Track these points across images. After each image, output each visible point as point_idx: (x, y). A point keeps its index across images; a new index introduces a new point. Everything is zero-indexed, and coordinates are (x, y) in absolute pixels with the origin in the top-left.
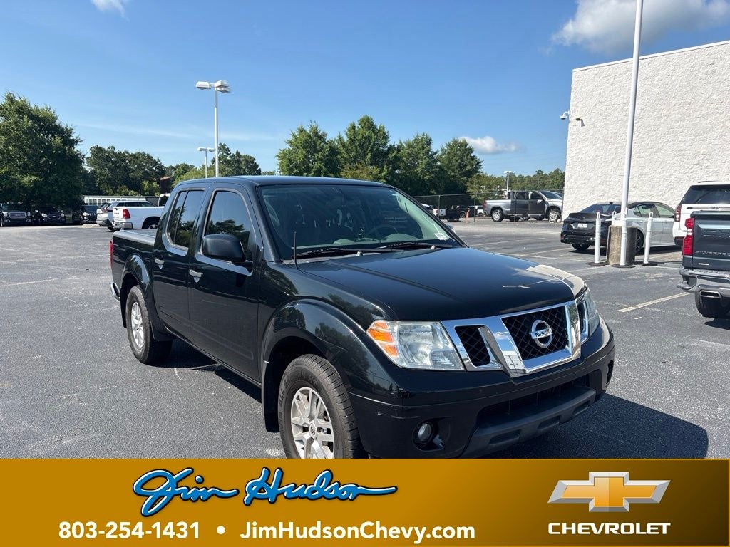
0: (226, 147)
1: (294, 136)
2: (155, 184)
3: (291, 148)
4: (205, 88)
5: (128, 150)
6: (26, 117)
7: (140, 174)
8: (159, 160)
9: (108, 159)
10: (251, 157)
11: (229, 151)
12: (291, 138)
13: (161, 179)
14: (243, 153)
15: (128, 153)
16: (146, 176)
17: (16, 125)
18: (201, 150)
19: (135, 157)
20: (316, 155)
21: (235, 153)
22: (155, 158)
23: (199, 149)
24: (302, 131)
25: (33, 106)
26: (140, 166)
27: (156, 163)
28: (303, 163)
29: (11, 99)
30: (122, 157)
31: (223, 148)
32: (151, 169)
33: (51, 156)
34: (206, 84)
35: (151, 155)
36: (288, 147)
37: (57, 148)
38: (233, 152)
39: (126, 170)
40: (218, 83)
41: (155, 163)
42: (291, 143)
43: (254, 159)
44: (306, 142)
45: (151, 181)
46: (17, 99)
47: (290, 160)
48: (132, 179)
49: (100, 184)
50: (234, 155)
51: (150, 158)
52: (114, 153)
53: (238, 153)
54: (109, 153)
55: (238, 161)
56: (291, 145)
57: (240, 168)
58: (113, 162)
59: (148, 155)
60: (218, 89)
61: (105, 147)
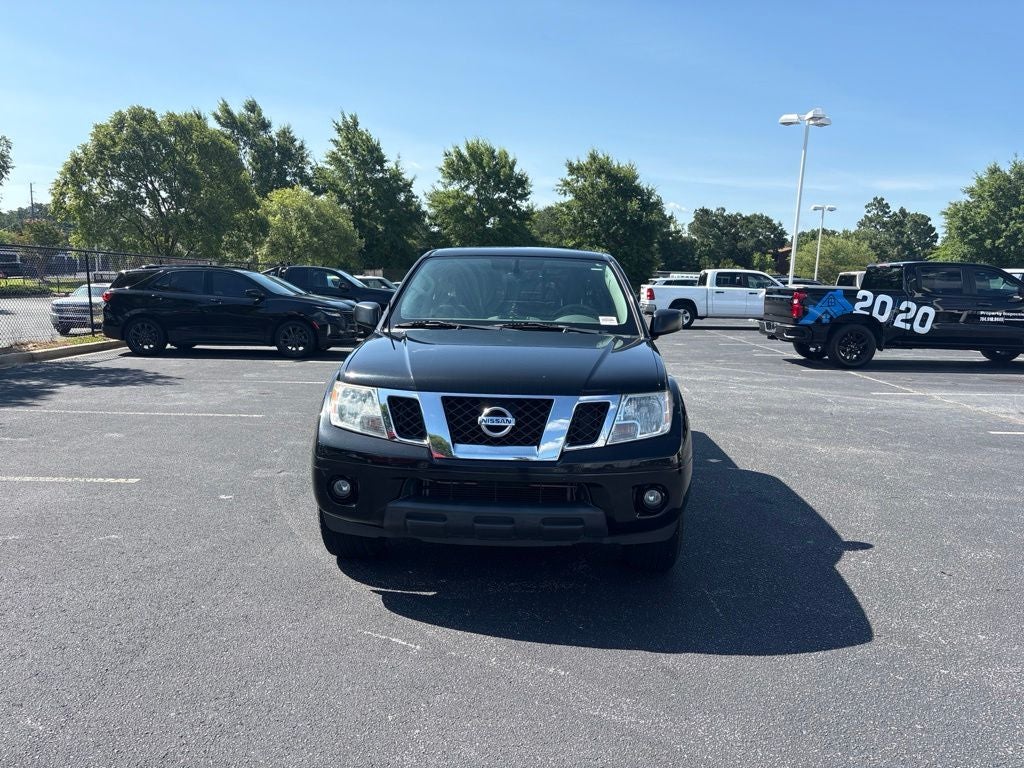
0: (884, 202)
1: (980, 180)
2: (769, 257)
3: (971, 200)
4: (791, 123)
5: (740, 212)
6: (603, 176)
7: (751, 243)
8: (781, 225)
9: (714, 224)
10: (923, 216)
11: (889, 208)
12: (973, 184)
13: (780, 250)
14: (910, 210)
15: (740, 215)
16: (760, 246)
17: (593, 187)
18: (815, 209)
19: (748, 220)
20: (1015, 209)
21: (897, 212)
22: (775, 222)
23: (812, 208)
24: (994, 171)
25: (615, 164)
26: (754, 234)
27: (776, 228)
28: (987, 224)
29: (594, 157)
30: (732, 221)
31: (880, 204)
32: (768, 238)
33: (624, 223)
34: (793, 117)
35: (770, 217)
36: (967, 197)
37: (634, 213)
38: (894, 209)
39: (736, 238)
40: (810, 115)
41: (774, 229)
42: (971, 192)
43: (930, 219)
44: (999, 188)
45: (764, 253)
46: (601, 156)
47: (964, 219)
48: (741, 251)
49: (700, 256)
50: (895, 214)
51: (768, 221)
52: (722, 216)
53: (902, 211)
54: (716, 216)
55: (901, 224)
56: (972, 196)
57: (902, 233)
58: (720, 229)
59: (767, 217)
60: (812, 122)
61: (713, 209)
